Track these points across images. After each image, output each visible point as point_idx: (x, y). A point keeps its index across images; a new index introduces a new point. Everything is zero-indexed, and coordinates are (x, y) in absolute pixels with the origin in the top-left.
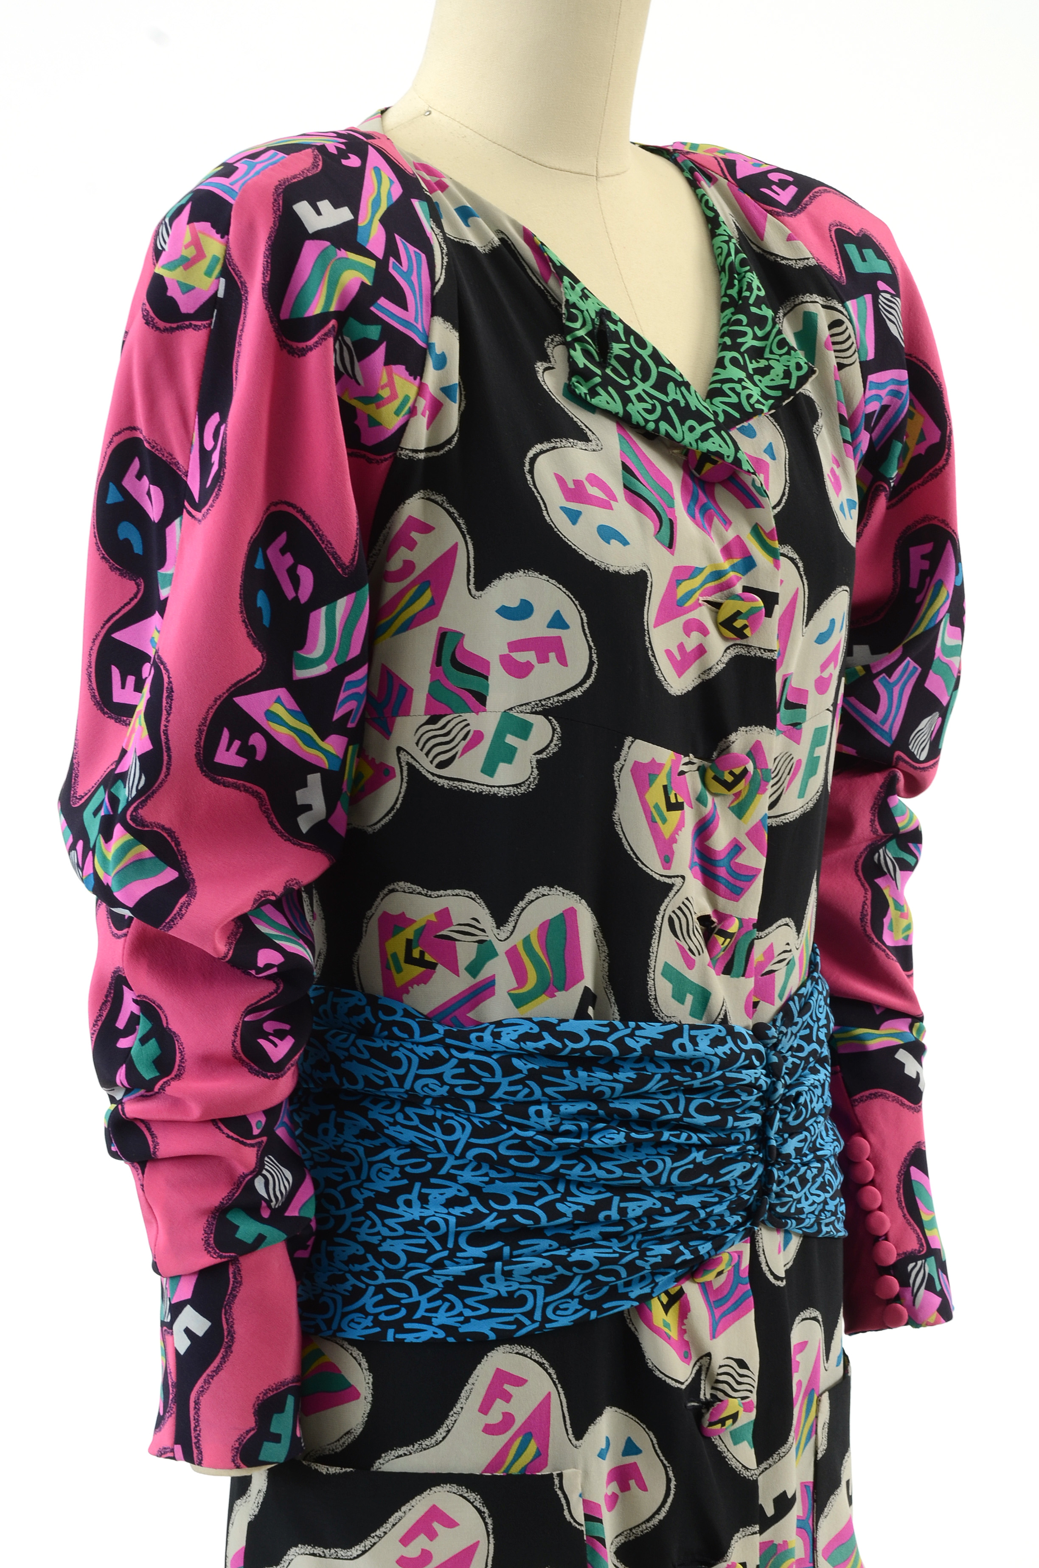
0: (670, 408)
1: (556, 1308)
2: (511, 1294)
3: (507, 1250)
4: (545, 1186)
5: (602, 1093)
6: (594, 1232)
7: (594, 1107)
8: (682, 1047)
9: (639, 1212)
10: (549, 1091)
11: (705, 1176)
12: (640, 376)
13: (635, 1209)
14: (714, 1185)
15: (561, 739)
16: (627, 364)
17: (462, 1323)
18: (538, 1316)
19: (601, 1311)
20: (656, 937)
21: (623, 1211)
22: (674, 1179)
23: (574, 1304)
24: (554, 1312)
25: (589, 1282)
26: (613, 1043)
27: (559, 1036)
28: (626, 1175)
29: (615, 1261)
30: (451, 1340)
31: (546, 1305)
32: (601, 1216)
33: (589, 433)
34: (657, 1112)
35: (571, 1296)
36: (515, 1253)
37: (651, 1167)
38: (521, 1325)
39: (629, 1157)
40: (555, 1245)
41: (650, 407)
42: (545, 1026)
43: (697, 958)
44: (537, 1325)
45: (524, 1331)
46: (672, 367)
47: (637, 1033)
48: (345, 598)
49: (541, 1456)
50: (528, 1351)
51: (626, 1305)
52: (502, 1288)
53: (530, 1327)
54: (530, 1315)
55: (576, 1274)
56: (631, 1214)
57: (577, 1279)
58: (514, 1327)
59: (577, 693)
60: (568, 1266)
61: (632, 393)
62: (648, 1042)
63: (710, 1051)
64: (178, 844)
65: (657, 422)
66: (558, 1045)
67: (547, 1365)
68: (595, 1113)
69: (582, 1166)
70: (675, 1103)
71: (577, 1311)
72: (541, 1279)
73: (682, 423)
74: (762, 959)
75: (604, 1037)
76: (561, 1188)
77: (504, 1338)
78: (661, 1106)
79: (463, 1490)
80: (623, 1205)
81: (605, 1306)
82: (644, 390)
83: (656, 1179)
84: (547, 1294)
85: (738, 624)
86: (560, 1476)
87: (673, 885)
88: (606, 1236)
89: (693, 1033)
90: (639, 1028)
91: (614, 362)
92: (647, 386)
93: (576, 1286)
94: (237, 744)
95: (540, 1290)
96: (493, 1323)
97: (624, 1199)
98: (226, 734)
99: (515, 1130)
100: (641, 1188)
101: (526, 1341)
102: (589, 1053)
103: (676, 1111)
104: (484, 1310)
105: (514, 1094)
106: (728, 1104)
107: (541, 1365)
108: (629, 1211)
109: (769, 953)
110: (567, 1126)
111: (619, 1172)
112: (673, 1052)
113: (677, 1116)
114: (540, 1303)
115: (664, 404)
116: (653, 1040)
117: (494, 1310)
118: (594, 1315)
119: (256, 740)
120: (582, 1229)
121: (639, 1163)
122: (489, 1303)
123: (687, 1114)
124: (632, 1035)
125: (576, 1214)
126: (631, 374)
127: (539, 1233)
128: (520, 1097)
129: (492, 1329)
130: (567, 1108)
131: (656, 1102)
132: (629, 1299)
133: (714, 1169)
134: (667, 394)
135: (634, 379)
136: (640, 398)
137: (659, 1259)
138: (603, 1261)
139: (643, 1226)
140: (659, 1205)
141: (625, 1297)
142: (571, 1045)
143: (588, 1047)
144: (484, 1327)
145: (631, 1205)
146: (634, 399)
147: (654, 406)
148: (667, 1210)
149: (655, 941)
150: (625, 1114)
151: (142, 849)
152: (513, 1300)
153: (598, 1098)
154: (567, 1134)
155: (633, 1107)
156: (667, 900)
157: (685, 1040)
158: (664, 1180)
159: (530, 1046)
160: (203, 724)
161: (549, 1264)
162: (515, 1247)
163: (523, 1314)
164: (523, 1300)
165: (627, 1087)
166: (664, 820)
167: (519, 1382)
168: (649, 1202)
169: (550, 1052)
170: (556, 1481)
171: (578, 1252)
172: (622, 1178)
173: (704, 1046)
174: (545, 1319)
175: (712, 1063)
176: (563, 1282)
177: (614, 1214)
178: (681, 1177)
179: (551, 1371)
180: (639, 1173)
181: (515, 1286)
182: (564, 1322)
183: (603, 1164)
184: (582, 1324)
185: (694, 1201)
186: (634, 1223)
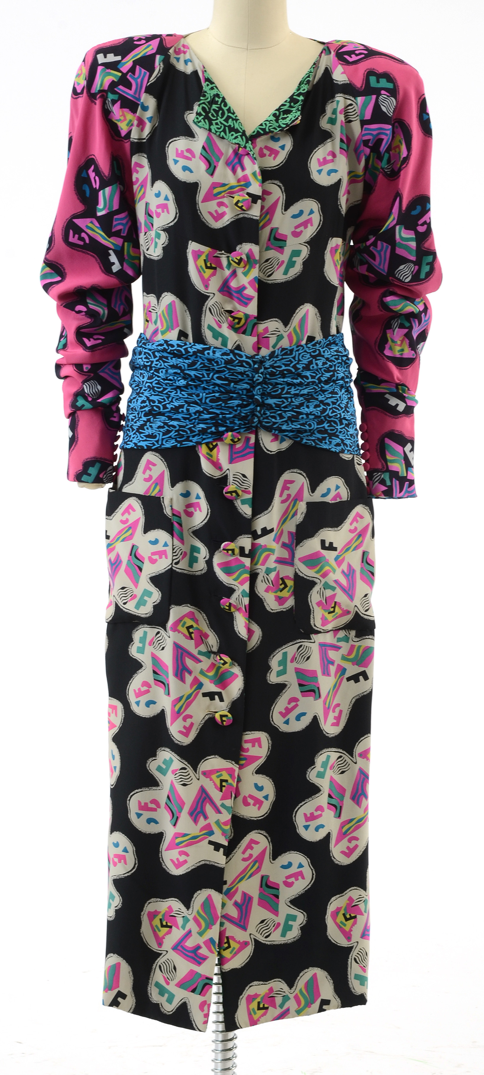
0: (227, 128)
1: (167, 441)
2: (152, 434)
3: (152, 419)
4: (166, 399)
5: (180, 366)
6: (179, 416)
7: (179, 371)
8: (208, 354)
9: (194, 411)
10: (166, 364)
11: (221, 403)
12: (220, 116)
13: (193, 410)
14: (225, 407)
15: (168, 240)
16: (217, 112)
17: (139, 442)
18: (160, 443)
19: (182, 444)
20: (204, 314)
21: (188, 410)
22: (208, 401)
23: (173, 441)
24: (166, 442)
25: (177, 433)
26: (184, 349)
27: (168, 345)
28: (189, 397)
29: (184, 427)
30: (135, 448)
31: (163, 439)
32: (180, 410)
33: (196, 135)
34: (201, 376)
35: (170, 437)
36: (155, 420)
37: (198, 395)
38: (154, 445)
39: (190, 391)
40: (167, 419)
41: (219, 127)
42: (166, 342)
43: (222, 324)
44: (159, 445)
45: (155, 447)
46: (234, 113)
47: (193, 347)
48: (108, 188)
49: (161, 491)
50: (157, 454)
51: (191, 444)
52: (150, 431)
53: (157, 446)
54: (157, 441)
55: (173, 430)
56: (191, 412)
57: (174, 432)
58: (152, 445)
59: (172, 224)
60: (169, 426)
61: (214, 122)
62: (196, 350)
63: (221, 357)
64: (64, 270)
65: (220, 132)
66: (167, 348)
67: (164, 461)
68: (179, 374)
69: (175, 392)
70: (208, 375)
71: (173, 443)
72: (162, 430)
73: (230, 133)
74: (262, 331)
75: (181, 346)
76: (170, 399)
77: (149, 449)
78: (203, 374)
79: (137, 499)
80: (188, 407)
81: (184, 443)
82: (220, 122)
83: (201, 400)
84: (163, 435)
85: (240, 205)
86: (163, 498)
87: (209, 296)
88: (185, 419)
89: (215, 350)
90: (194, 345)
91: (212, 111)
92: (222, 120)
93: (173, 434)
94: (77, 236)
95: (161, 434)
96: (146, 443)
97: (189, 406)
98: (71, 232)
99: (156, 378)
100: (195, 403)
101: (156, 450)
102: (175, 352)
103: (208, 377)
104: (145, 438)
105: (157, 365)
106: (231, 378)
107: (162, 460)
108: (190, 410)
109: (266, 330)
110: (171, 377)
111: (186, 396)
112: (205, 355)
113: (209, 379)
114: (160, 438)
115: (225, 126)
116: (198, 350)
117: (148, 439)
118: (179, 445)
119: (83, 235)
120: (177, 415)
121: (194, 394)
122: (146, 436)
123: (212, 378)
124: (191, 347)
125: (172, 408)
126: (218, 115)
127: (163, 414)
128: (158, 366)
129: (146, 445)
130: (171, 371)
131: (201, 373)
132: (192, 442)
133: (225, 401)
134: (228, 123)
135: (218, 117)
136: (217, 124)
137: (200, 429)
138: (180, 426)
139: (196, 416)
140: (202, 410)
141: (191, 441)
142: (171, 348)
143: (175, 350)
144: (143, 444)
145: (191, 408)
146: (214, 124)
147: (221, 127)
148: (205, 412)
149: (203, 316)
150: (190, 375)
151: (48, 269)
152: (152, 436)
153: (180, 368)
154: (170, 380)
155: (192, 373)
156: (207, 301)
157: (211, 352)
158: (203, 401)
159: (159, 348)
160: (63, 228)
161: (162, 425)
162: (155, 418)
163: (155, 441)
164: (155, 437)
165: (189, 366)
166: (205, 272)
167: (154, 465)
168: (198, 408)
169: (164, 350)
170: (162, 500)
171: (173, 422)
172: (187, 398)
173: (218, 355)
174: (162, 444)
175: (221, 361)
176: (168, 432)
177: (184, 410)
178: (211, 401)
179: (165, 463)
180: (193, 397)
181: (154, 431)
182: (168, 445)
183: (182, 392)
184: (174, 447)
185: (218, 412)
186: (193, 415)
